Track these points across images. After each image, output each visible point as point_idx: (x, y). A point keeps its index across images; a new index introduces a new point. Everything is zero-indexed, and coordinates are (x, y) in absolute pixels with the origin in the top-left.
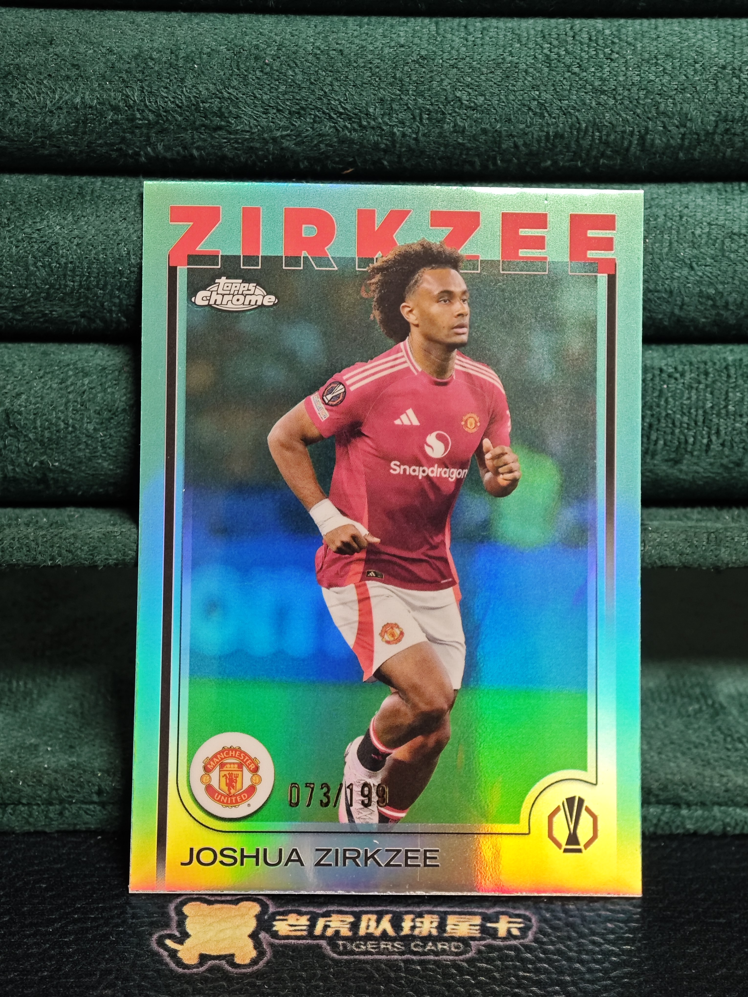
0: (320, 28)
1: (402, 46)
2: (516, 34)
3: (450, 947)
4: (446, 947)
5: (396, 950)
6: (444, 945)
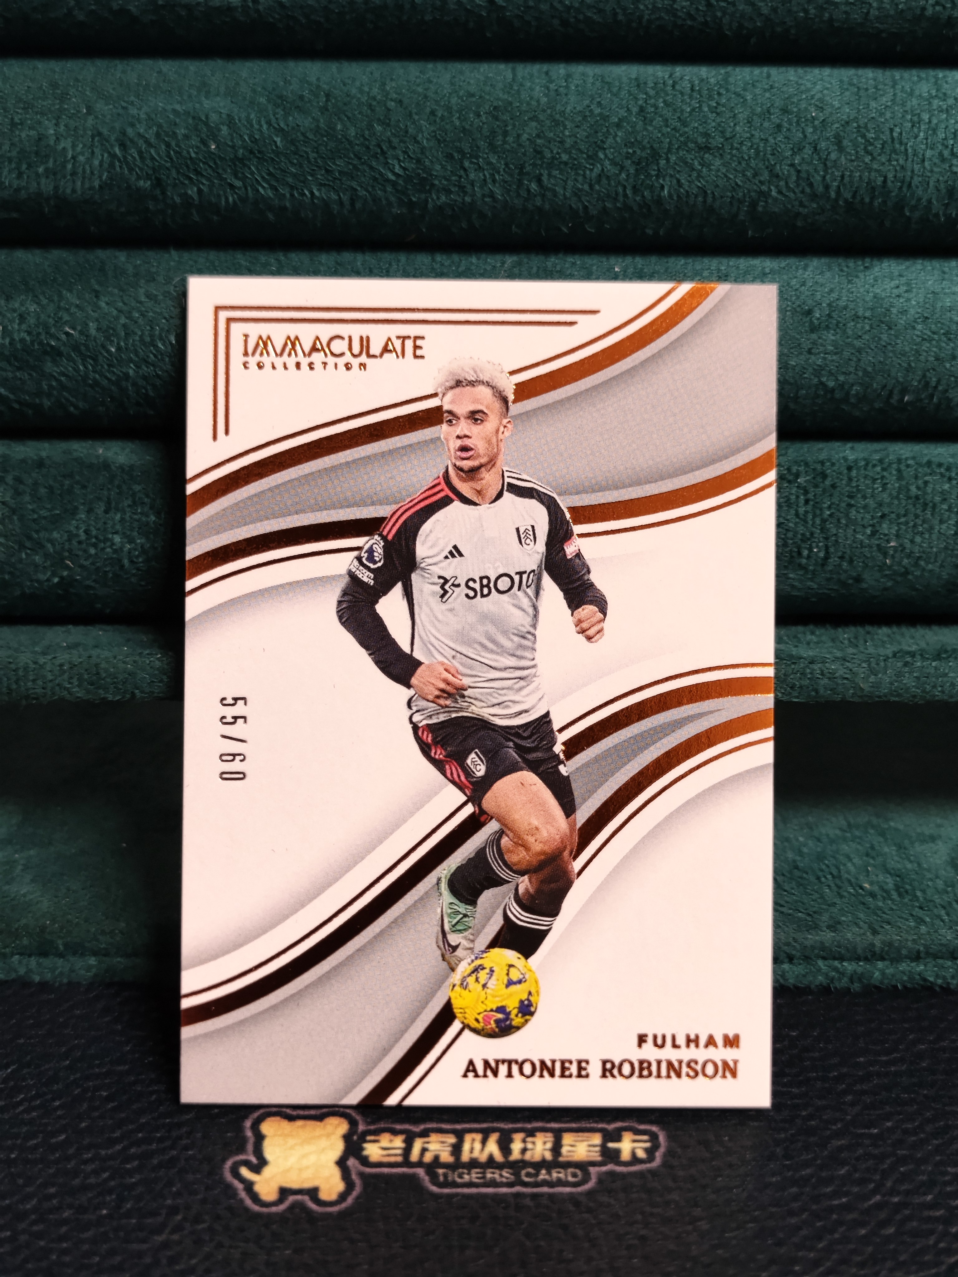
3: (566, 1175)
4: (562, 1176)
5: (504, 1180)
6: (559, 1173)
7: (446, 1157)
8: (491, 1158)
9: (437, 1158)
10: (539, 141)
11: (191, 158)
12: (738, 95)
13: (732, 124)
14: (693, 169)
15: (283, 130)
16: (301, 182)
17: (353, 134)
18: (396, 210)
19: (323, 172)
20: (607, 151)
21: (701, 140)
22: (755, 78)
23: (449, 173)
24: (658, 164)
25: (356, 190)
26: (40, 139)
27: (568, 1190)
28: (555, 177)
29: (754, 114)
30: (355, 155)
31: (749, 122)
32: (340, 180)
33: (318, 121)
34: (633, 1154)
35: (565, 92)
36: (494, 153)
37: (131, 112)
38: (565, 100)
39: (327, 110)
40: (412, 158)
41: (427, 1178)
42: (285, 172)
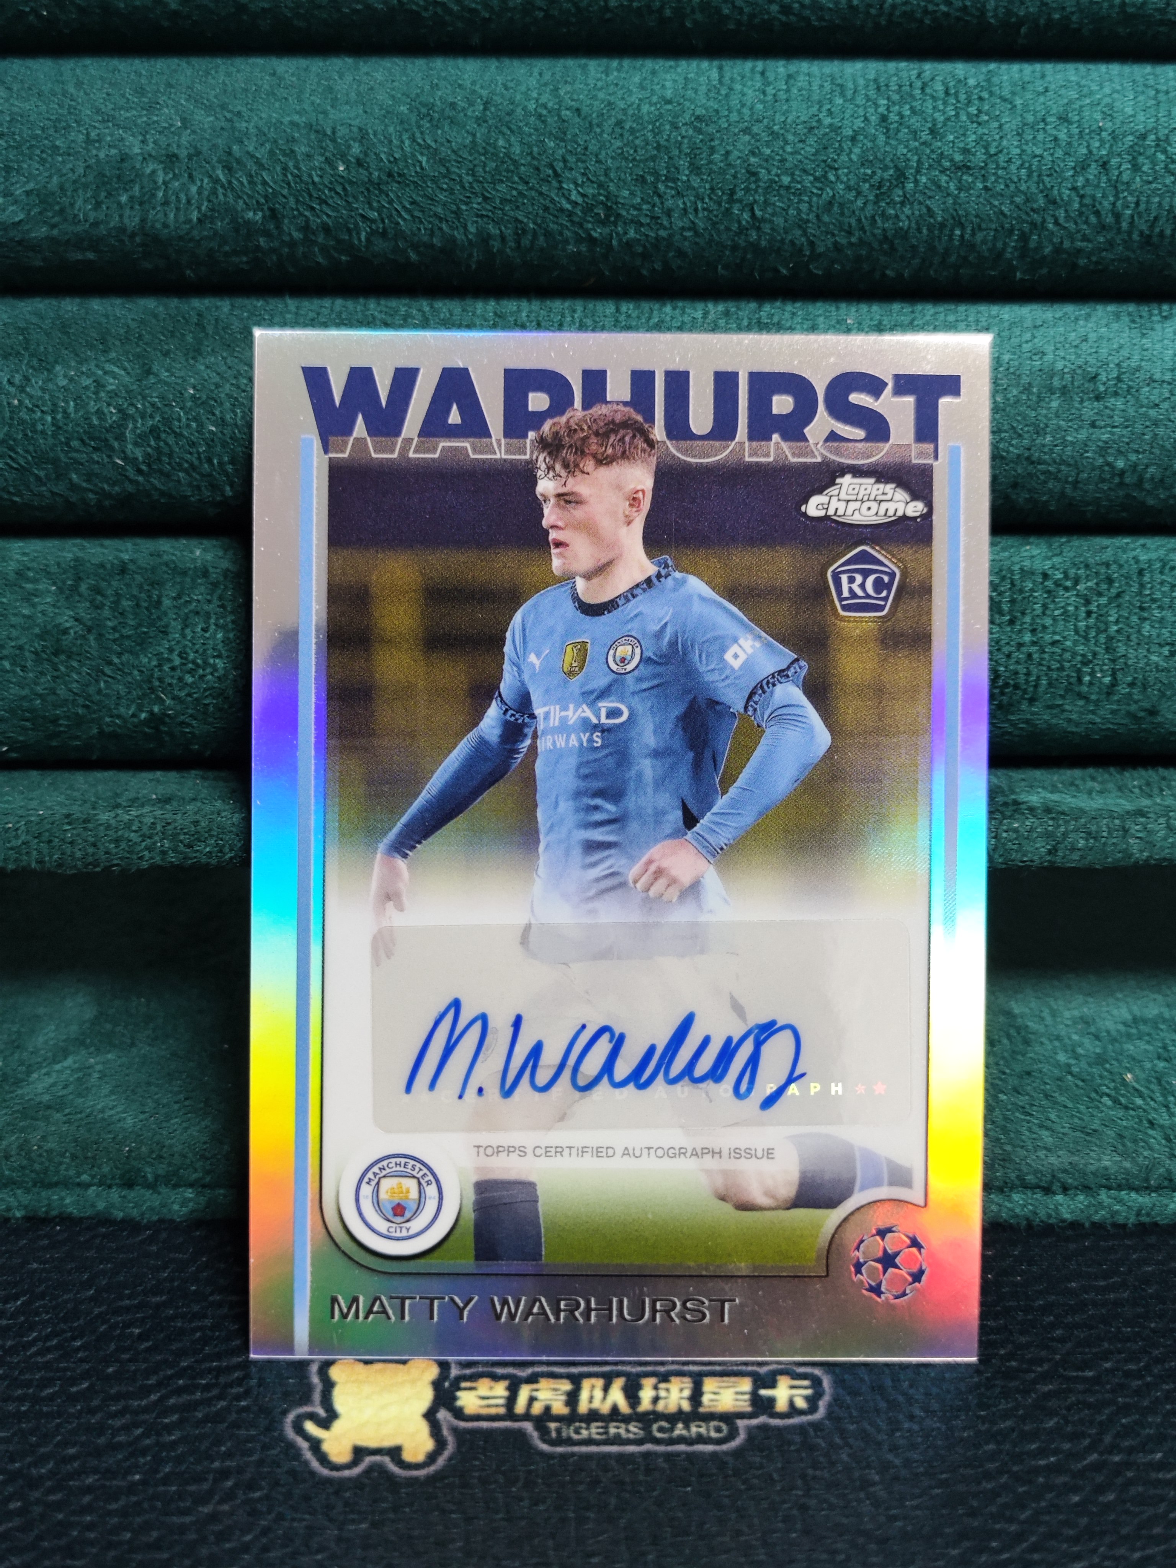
0: (547, 77)
1: (669, 102)
2: (838, 85)
3: (708, 1430)
4: (703, 1430)
5: (631, 1436)
6: (699, 1426)
7: (559, 1407)
8: (615, 1409)
9: (548, 1409)
10: (753, 160)
11: (313, 183)
12: (1005, 100)
13: (997, 137)
14: (948, 195)
15: (429, 147)
16: (452, 212)
17: (518, 152)
18: (571, 248)
19: (480, 200)
20: (840, 172)
21: (958, 157)
22: (1027, 79)
23: (639, 200)
24: (904, 187)
25: (521, 222)
26: (122, 160)
27: (710, 1448)
28: (774, 204)
29: (1025, 125)
30: (521, 178)
31: (1018, 134)
32: (502, 210)
33: (474, 135)
34: (791, 1403)
35: (785, 97)
36: (697, 175)
37: (237, 125)
38: (785, 107)
39: (485, 121)
40: (592, 182)
41: (535, 1434)
42: (432, 200)
